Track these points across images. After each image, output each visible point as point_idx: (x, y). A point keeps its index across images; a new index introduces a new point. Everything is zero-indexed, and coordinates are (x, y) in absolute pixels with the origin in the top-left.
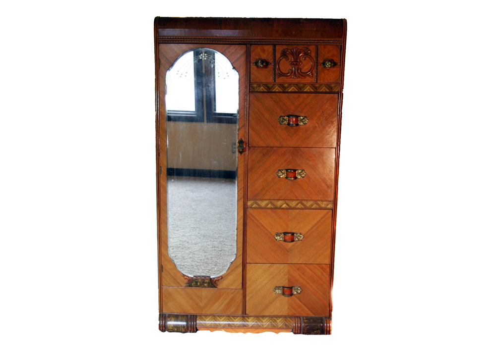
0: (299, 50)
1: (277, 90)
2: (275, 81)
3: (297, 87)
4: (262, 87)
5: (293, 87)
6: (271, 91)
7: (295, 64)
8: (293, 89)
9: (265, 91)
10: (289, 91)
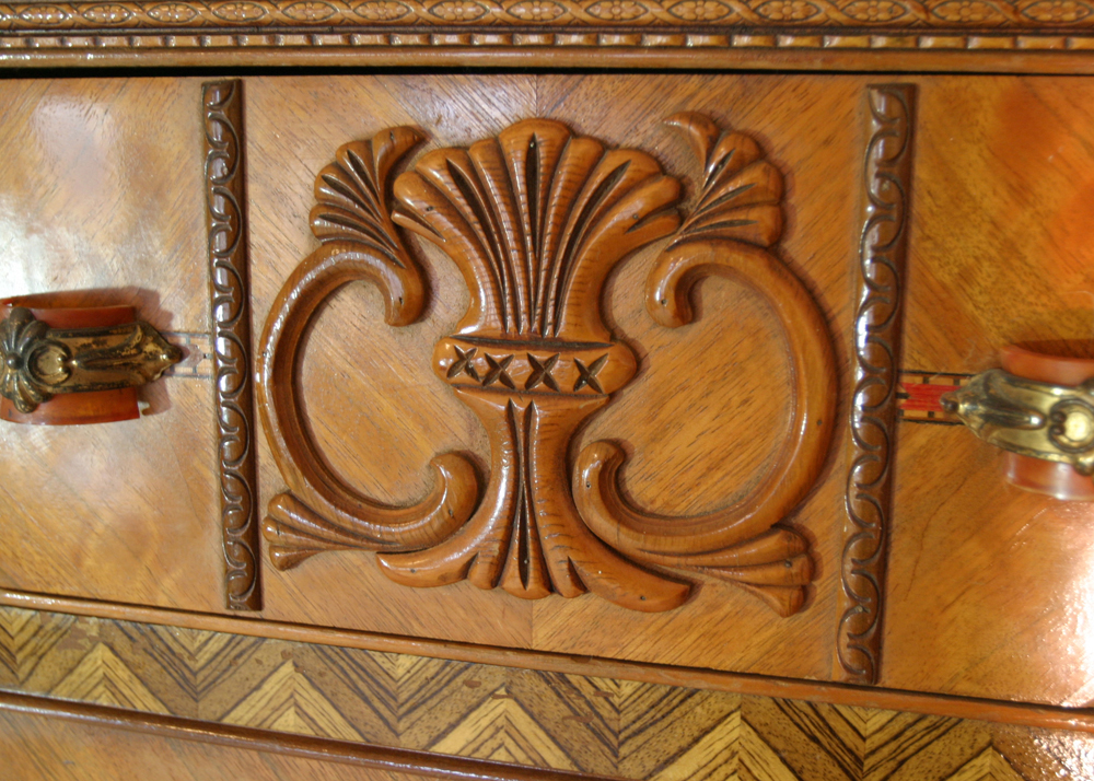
0: (575, 153)
1: (289, 723)
2: (250, 592)
3: (554, 709)
4: (102, 653)
5: (508, 705)
6: (207, 710)
7: (518, 368)
8: (508, 727)
9: (145, 702)
10: (449, 746)
